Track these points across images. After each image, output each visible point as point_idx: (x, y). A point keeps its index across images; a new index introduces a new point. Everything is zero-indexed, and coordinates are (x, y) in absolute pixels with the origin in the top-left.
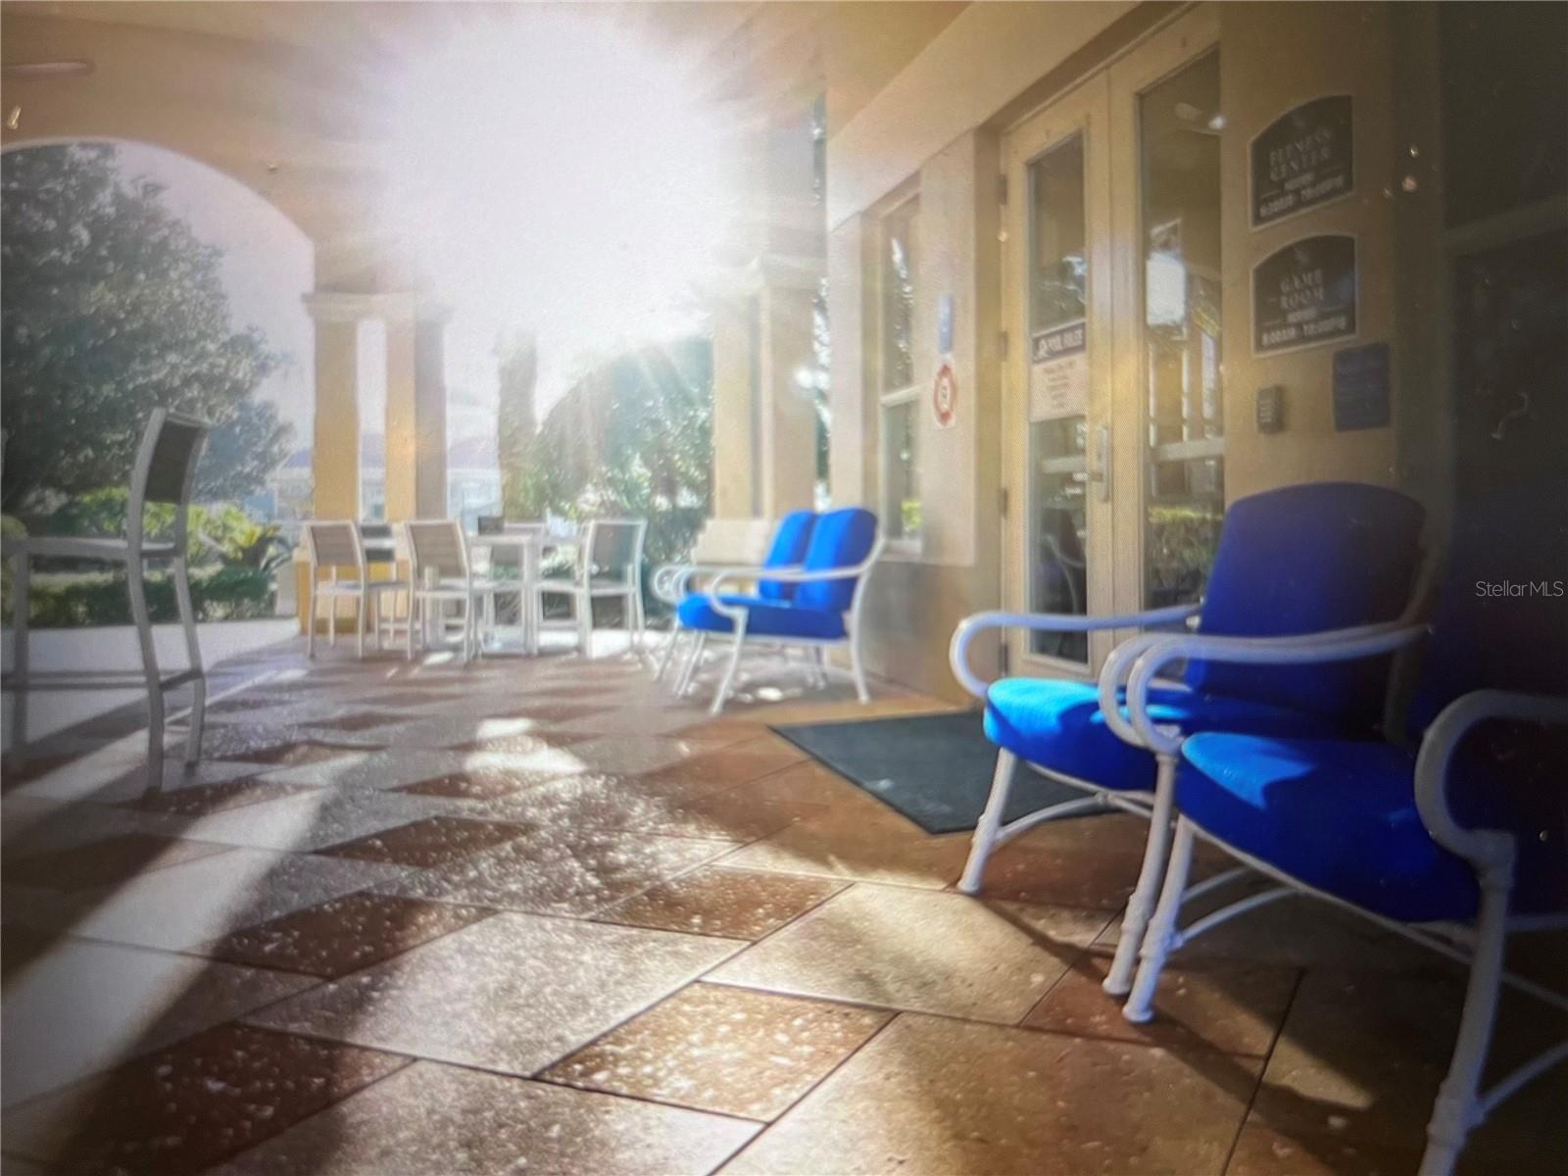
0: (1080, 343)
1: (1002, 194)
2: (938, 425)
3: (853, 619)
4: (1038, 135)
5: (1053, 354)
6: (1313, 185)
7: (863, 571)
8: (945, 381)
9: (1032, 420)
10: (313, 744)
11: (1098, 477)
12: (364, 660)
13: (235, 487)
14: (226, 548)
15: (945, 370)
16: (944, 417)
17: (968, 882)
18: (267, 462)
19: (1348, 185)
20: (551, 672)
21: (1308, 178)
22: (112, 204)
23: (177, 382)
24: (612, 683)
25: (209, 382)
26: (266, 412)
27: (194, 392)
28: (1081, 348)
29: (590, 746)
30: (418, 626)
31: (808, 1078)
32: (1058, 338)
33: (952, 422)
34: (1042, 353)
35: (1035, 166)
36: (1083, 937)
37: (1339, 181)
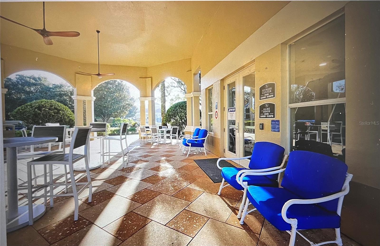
1: (224, 89)
2: (216, 119)
3: (204, 144)
4: (229, 81)
5: (231, 111)
6: (269, 95)
7: (206, 138)
8: (216, 113)
9: (228, 119)
11: (237, 129)
13: (132, 116)
14: (131, 125)
15: (216, 112)
16: (216, 118)
17: (219, 194)
18: (135, 113)
19: (274, 97)
20: (168, 147)
22: (118, 84)
23: (125, 105)
24: (174, 150)
25: (129, 105)
26: (135, 107)
27: (127, 106)
28: (235, 111)
29: (172, 162)
31: (198, 229)
32: (232, 109)
33: (217, 119)
35: (229, 85)
36: (234, 206)
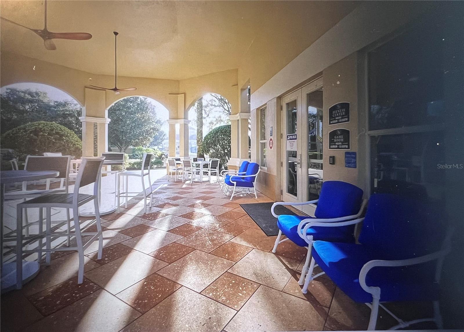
0: (296, 138)
1: (282, 109)
2: (270, 149)
3: (254, 183)
4: (288, 99)
5: (291, 139)
6: (341, 119)
7: (256, 175)
9: (287, 150)
10: (168, 204)
11: (299, 163)
12: (177, 182)
13: (158, 144)
14: (157, 156)
15: (271, 140)
17: (274, 251)
18: (163, 140)
19: (348, 121)
20: (204, 187)
21: (340, 117)
22: (140, 101)
24: (213, 190)
25: (154, 129)
26: (162, 132)
27: (152, 131)
28: (296, 139)
29: (210, 207)
30: (184, 176)
31: (245, 300)
32: (292, 136)
33: (272, 149)
34: (288, 139)
35: (288, 104)
36: (295, 268)
37: (347, 119)
